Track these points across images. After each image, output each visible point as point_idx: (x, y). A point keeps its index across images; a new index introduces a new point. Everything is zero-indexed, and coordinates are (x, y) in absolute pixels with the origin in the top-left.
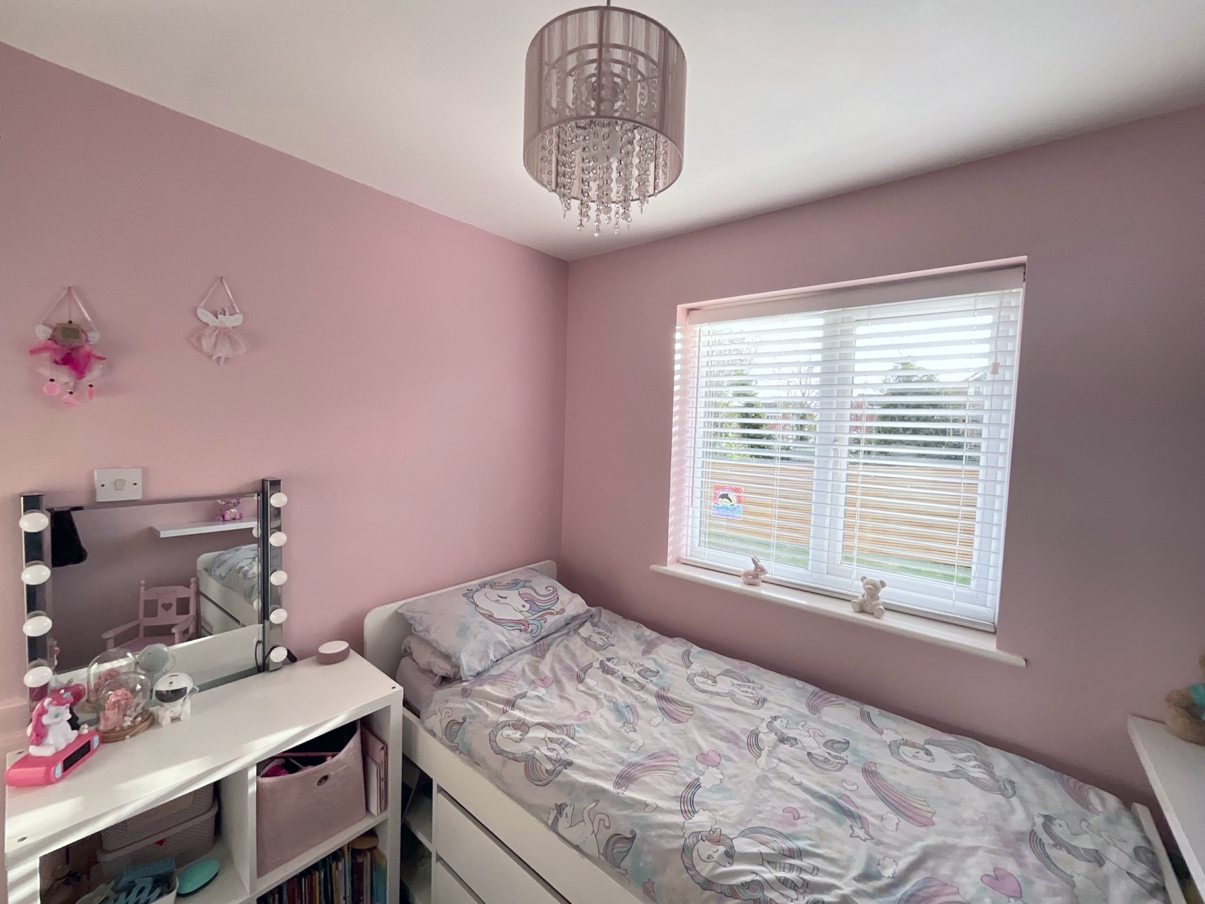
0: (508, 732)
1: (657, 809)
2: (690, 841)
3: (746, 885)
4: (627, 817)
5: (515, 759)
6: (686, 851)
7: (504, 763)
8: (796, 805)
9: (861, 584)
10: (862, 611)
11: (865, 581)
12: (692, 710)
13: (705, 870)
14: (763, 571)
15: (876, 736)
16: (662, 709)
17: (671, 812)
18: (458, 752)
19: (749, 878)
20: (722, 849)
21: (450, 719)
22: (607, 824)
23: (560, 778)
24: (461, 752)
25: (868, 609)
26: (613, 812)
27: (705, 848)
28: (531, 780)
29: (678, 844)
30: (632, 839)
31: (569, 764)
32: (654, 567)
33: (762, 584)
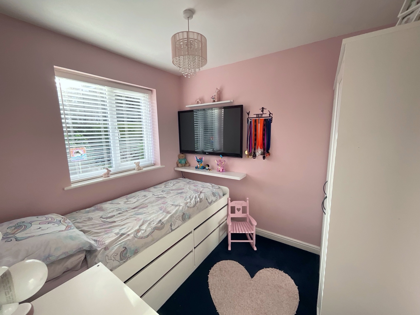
0: (140, 234)
1: (178, 209)
2: (186, 206)
3: (195, 202)
4: (179, 213)
5: (153, 232)
6: (188, 207)
7: (152, 236)
8: (180, 196)
9: (135, 165)
10: (139, 170)
11: (136, 163)
12: (144, 204)
13: (192, 206)
14: (110, 171)
15: (162, 188)
16: (140, 208)
17: (179, 207)
18: (129, 259)
19: (194, 202)
20: (189, 203)
21: (119, 255)
22: (179, 217)
23: (164, 223)
24: (129, 258)
25: (139, 169)
26: (177, 215)
27: (188, 205)
28: (161, 229)
29: (187, 208)
30: (184, 213)
31: (160, 220)
32: (66, 189)
33: (110, 176)
